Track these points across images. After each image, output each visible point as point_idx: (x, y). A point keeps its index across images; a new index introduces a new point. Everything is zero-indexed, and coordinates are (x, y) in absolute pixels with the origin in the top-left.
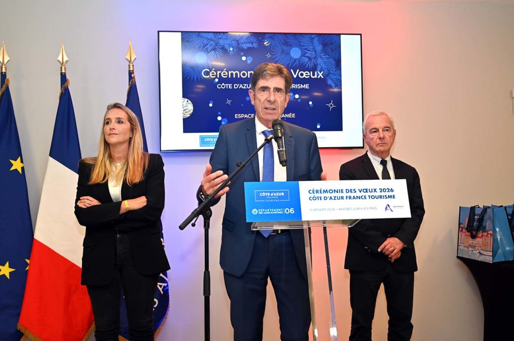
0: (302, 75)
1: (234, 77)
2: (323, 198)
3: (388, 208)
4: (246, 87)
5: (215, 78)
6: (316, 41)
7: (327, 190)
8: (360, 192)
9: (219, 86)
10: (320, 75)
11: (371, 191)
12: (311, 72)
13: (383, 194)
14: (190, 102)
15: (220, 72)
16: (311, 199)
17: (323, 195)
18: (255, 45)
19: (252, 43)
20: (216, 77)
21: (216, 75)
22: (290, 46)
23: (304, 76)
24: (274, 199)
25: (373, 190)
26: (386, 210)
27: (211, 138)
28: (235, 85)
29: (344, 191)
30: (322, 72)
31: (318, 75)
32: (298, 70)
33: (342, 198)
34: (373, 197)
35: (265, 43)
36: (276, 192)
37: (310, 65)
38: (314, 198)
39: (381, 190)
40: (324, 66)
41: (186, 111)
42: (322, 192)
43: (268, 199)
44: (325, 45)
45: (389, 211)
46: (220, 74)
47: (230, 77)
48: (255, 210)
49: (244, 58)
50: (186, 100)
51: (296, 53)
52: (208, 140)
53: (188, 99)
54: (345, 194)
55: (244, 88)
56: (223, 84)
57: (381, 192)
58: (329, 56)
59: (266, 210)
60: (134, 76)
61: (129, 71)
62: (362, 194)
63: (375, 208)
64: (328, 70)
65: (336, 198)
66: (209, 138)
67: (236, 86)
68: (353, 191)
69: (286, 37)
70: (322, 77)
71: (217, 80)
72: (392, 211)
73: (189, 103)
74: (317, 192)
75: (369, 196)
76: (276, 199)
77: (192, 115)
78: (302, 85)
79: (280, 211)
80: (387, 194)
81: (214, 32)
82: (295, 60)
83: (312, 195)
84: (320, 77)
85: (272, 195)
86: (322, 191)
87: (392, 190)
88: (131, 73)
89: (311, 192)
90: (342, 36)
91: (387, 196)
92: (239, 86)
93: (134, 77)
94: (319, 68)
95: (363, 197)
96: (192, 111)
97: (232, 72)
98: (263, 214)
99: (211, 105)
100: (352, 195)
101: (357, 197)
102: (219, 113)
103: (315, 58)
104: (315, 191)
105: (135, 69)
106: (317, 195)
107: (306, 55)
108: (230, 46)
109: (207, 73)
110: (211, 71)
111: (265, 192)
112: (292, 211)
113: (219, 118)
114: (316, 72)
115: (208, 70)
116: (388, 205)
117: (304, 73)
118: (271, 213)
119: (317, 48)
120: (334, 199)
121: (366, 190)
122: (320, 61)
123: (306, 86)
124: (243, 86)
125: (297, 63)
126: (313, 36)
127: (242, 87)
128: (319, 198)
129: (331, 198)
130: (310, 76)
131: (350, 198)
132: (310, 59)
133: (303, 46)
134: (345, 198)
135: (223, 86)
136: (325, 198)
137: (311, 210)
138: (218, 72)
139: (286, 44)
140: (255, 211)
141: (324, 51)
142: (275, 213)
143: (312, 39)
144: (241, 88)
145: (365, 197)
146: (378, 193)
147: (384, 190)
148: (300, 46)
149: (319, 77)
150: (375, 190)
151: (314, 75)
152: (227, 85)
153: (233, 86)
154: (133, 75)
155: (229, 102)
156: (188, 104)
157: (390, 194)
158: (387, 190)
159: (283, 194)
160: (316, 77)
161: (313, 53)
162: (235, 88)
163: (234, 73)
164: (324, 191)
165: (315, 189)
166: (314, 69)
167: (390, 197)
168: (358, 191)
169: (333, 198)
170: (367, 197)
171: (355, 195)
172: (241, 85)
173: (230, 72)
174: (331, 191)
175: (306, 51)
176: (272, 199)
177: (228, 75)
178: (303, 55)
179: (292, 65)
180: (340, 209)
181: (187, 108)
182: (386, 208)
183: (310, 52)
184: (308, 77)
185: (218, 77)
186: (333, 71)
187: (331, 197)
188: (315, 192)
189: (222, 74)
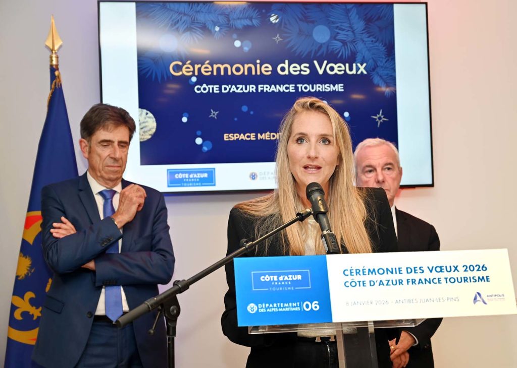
0: (332, 69)
1: (222, 73)
2: (367, 283)
3: (478, 298)
4: (242, 89)
5: (191, 77)
6: (354, 15)
7: (374, 270)
8: (431, 271)
9: (199, 89)
10: (362, 69)
11: (449, 270)
12: (347, 65)
13: (469, 274)
14: (150, 115)
15: (200, 66)
16: (348, 284)
17: (368, 278)
18: (255, 22)
19: (251, 19)
20: (194, 75)
21: (194, 72)
22: (313, 22)
23: (336, 71)
24: (285, 285)
25: (453, 269)
26: (475, 303)
27: (185, 173)
28: (223, 87)
29: (404, 271)
30: (365, 65)
31: (358, 69)
32: (325, 62)
33: (401, 282)
34: (452, 280)
35: (272, 19)
36: (287, 274)
37: (346, 52)
38: (353, 284)
39: (467, 268)
40: (367, 54)
41: (145, 129)
42: (367, 273)
43: (275, 286)
44: (368, 21)
45: (480, 303)
46: (199, 69)
47: (215, 73)
48: (252, 305)
49: (238, 44)
50: (145, 111)
51: (321, 35)
52: (180, 176)
53: (147, 110)
54: (404, 276)
55: (239, 91)
56: (204, 86)
57: (465, 271)
58: (375, 38)
59: (271, 306)
60: (59, 73)
61: (51, 66)
62: (434, 275)
63: (456, 299)
64: (374, 60)
65: (390, 283)
66: (183, 173)
67: (226, 89)
68: (419, 271)
69: (306, 9)
70: (365, 72)
71: (194, 79)
72: (485, 303)
73: (149, 117)
74: (358, 272)
75: (446, 279)
76: (288, 286)
77: (154, 136)
78: (332, 86)
79: (294, 307)
80: (477, 274)
81: (189, 2)
82: (321, 46)
83: (349, 279)
84: (362, 72)
85: (281, 278)
86: (367, 271)
87: (484, 268)
88: (53, 69)
89: (346, 273)
90: (395, 5)
91: (477, 278)
92: (230, 89)
93: (58, 77)
94: (359, 57)
95: (436, 281)
96: (154, 130)
97: (219, 65)
98: (267, 313)
99: (185, 120)
100: (417, 277)
101: (426, 280)
102: (199, 133)
103: (353, 42)
104: (354, 271)
105: (59, 63)
106: (357, 278)
107: (339, 37)
108: (215, 24)
109: (178, 68)
110: (184, 64)
111: (270, 274)
112: (315, 306)
113: (199, 141)
114: (354, 65)
115: (180, 63)
116: (478, 293)
117: (336, 66)
118: (281, 310)
119: (355, 27)
120: (387, 285)
121: (441, 267)
122: (360, 46)
123: (339, 88)
124: (237, 88)
125: (324, 49)
126: (349, 7)
127: (235, 90)
128: (361, 283)
129: (381, 283)
130: (345, 71)
131: (414, 282)
132: (344, 43)
133: (333, 23)
134: (405, 282)
135: (205, 89)
136: (372, 283)
137: (347, 304)
138: (197, 67)
139: (306, 19)
140: (252, 308)
141: (367, 30)
142: (287, 309)
143: (348, 12)
144: (234, 92)
145: (439, 281)
146: (461, 274)
147: (472, 268)
148: (329, 23)
149: (359, 72)
150: (456, 268)
151: (351, 69)
152: (211, 87)
153: (220, 89)
154: (56, 73)
155: (214, 114)
156: (148, 119)
157: (482, 274)
158: (476, 268)
159: (299, 277)
160: (354, 72)
161: (350, 33)
162: (223, 91)
163: (222, 67)
164: (369, 270)
165: (354, 268)
166: (350, 60)
167: (481, 279)
168: (426, 271)
169: (385, 283)
170: (443, 281)
171: (423, 277)
172: (234, 86)
173: (215, 66)
174: (381, 271)
175: (337, 31)
176: (281, 286)
177: (212, 72)
178: (334, 37)
179: (316, 53)
180: (397, 302)
181: (146, 124)
182: (475, 299)
183: (344, 32)
184: (343, 72)
185: (196, 73)
186: (381, 62)
187: (381, 281)
188: (355, 273)
189: (203, 70)
